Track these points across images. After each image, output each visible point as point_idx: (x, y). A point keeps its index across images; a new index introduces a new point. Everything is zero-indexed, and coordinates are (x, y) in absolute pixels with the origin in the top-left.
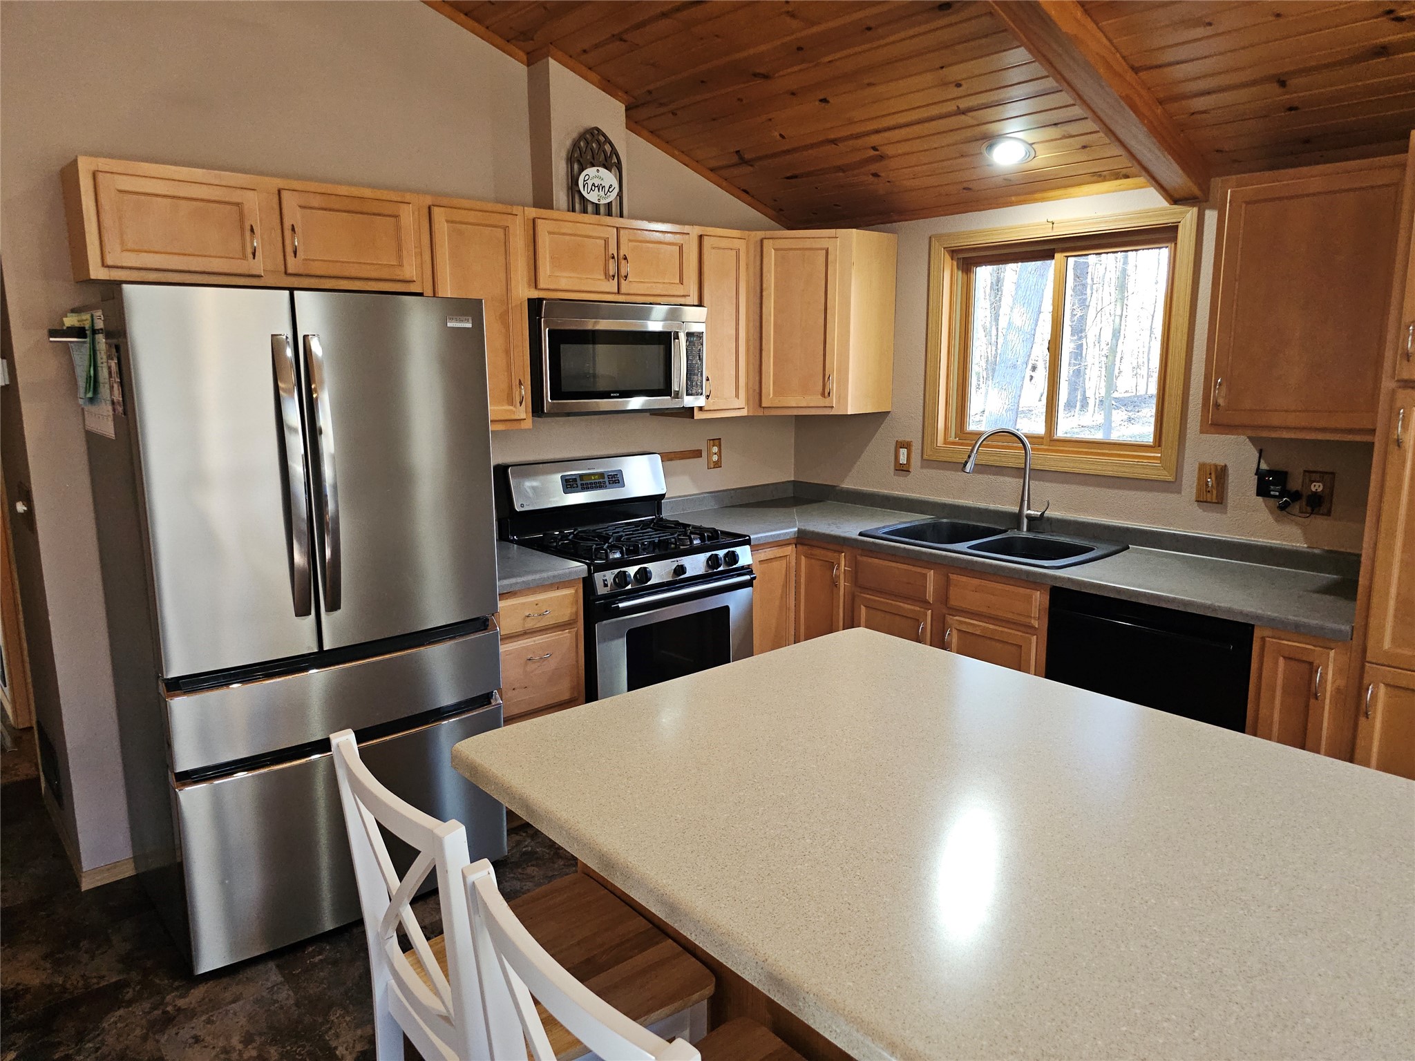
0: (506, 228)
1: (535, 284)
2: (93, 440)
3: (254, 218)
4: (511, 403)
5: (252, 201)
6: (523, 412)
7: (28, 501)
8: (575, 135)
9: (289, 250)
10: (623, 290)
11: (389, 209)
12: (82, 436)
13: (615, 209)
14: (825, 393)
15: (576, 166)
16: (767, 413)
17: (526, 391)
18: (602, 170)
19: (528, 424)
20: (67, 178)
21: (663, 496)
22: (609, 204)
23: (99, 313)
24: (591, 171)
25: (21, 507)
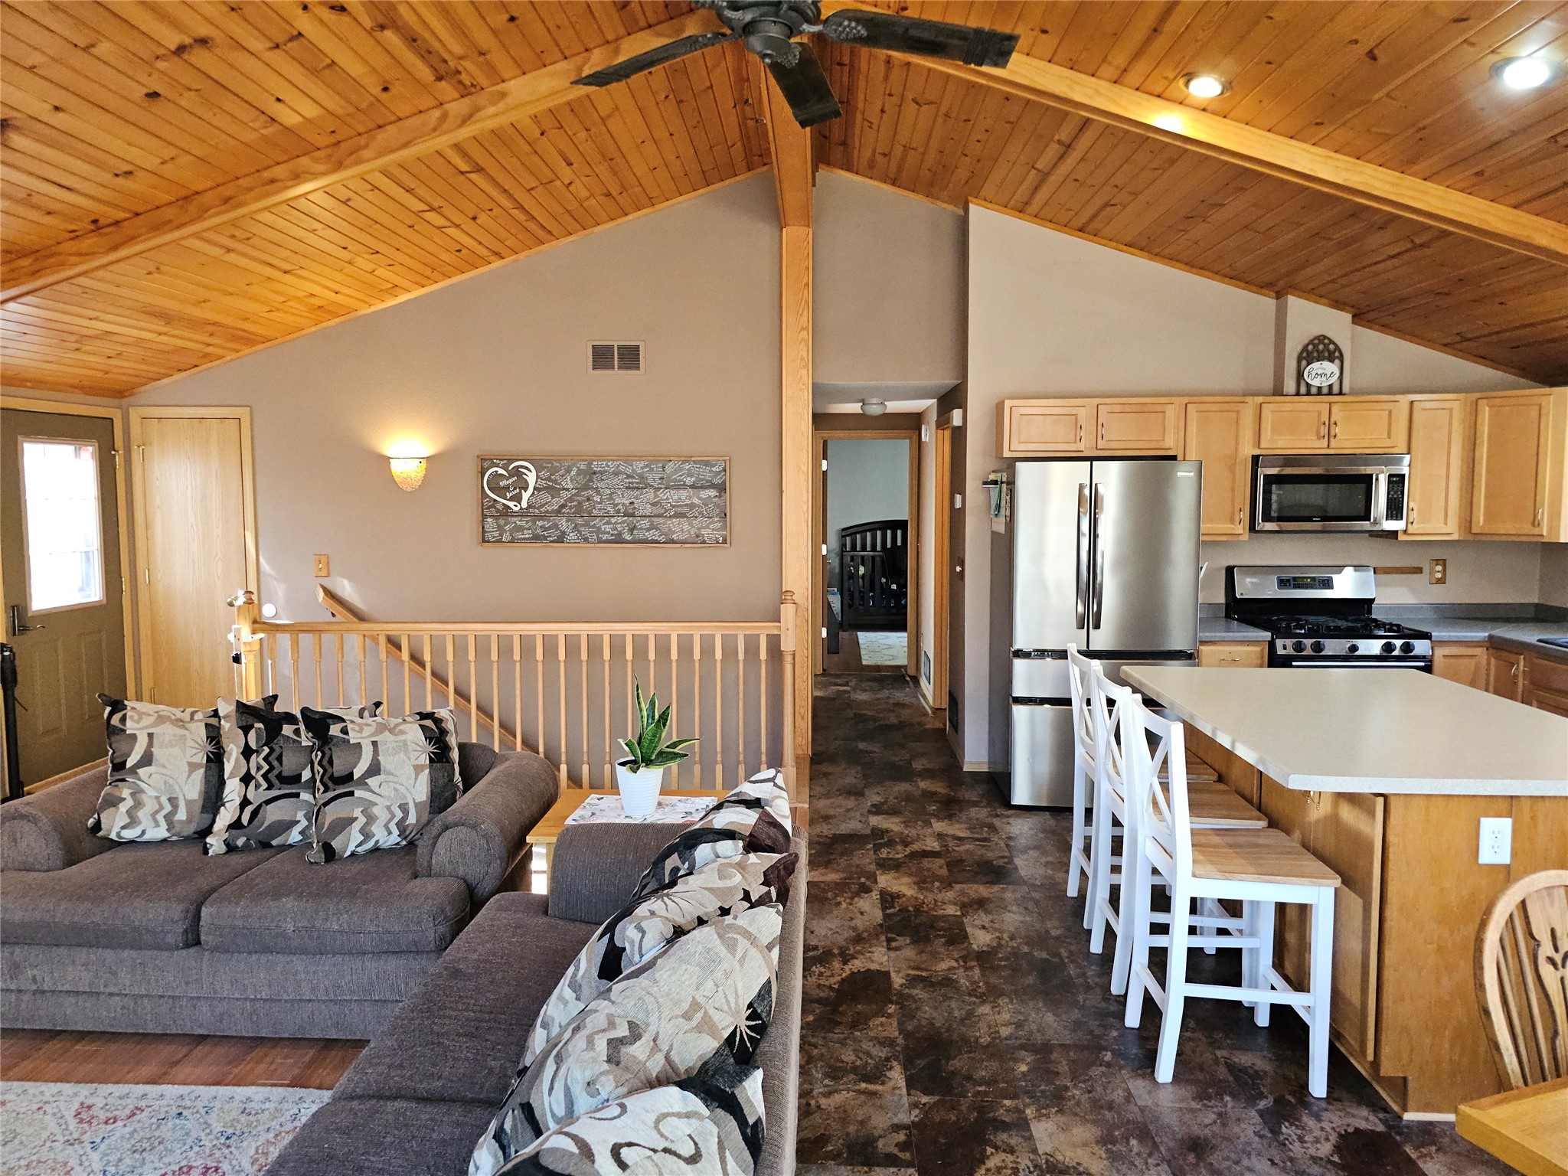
0: (1238, 412)
1: (1258, 443)
2: (994, 535)
3: (1082, 421)
4: (1232, 521)
5: (1082, 413)
6: (1241, 529)
7: (963, 565)
8: (1306, 342)
9: (1100, 436)
10: (1332, 446)
11: (1159, 408)
12: (989, 533)
13: (1336, 389)
14: (1535, 523)
15: (1304, 363)
16: (1478, 538)
17: (1245, 516)
18: (1326, 364)
19: (1246, 536)
20: (999, 408)
21: (1373, 600)
22: (1330, 386)
23: (1005, 474)
24: (1316, 365)
25: (958, 569)
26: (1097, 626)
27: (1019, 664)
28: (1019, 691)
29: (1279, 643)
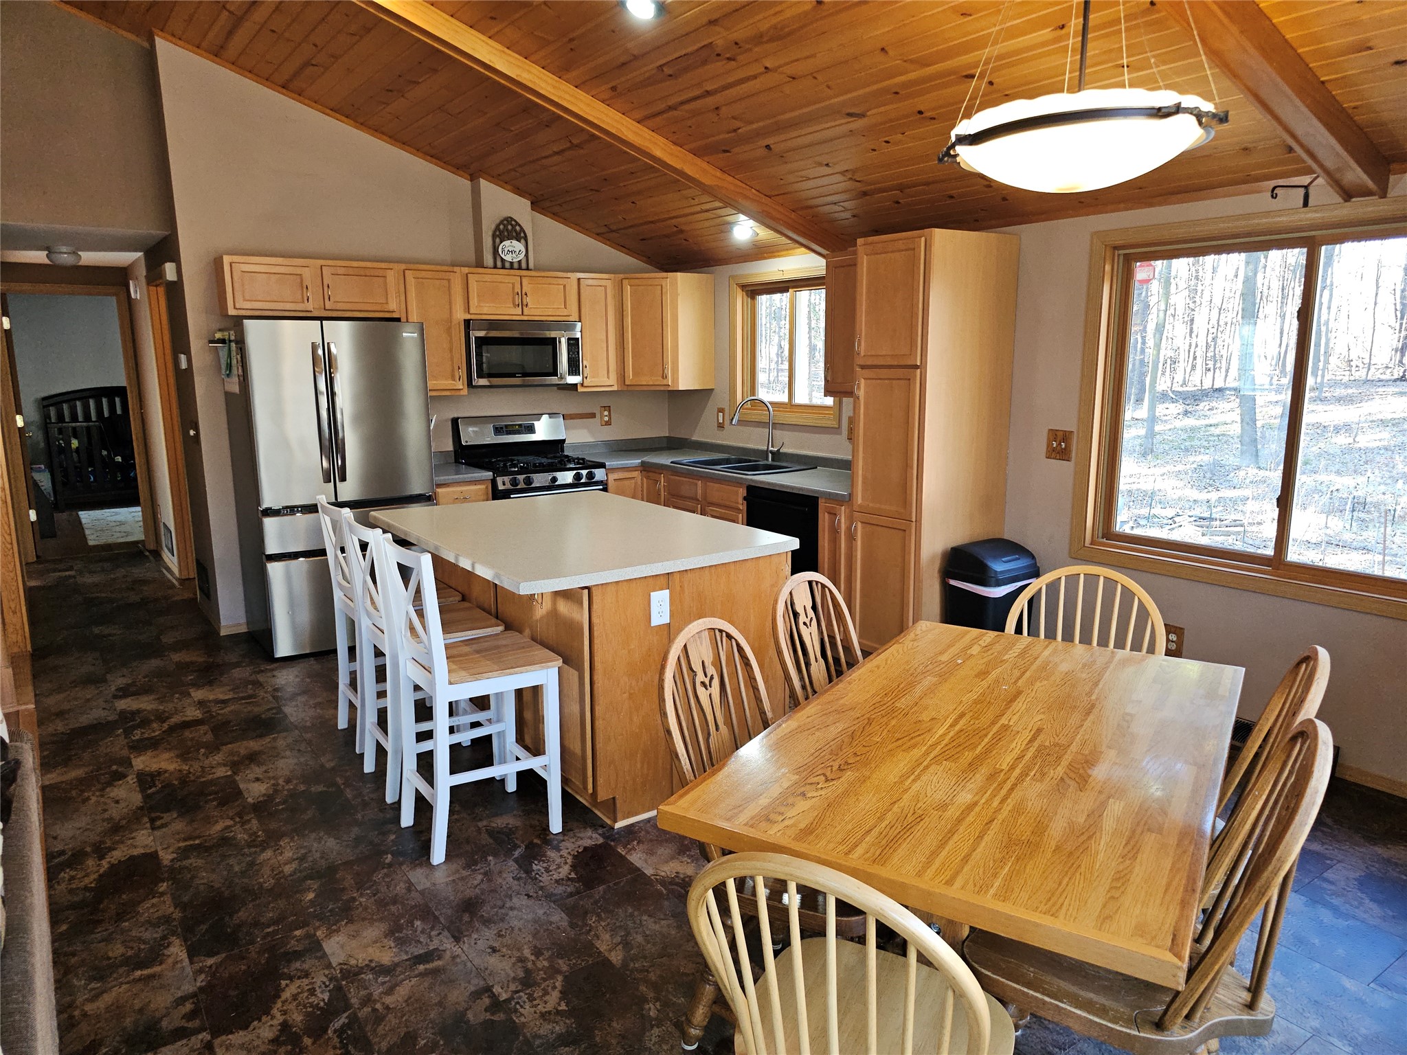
0: (449, 280)
1: (468, 310)
2: (228, 396)
3: (307, 282)
4: (453, 379)
5: (306, 273)
6: (461, 385)
7: (197, 429)
8: (498, 221)
9: (326, 297)
10: (525, 313)
11: (380, 273)
12: (222, 399)
13: (524, 265)
14: (664, 377)
15: (498, 240)
16: (630, 388)
17: (463, 372)
18: (515, 242)
19: (465, 392)
20: (217, 264)
21: (564, 440)
22: (520, 262)
23: (232, 332)
24: (507, 243)
25: (192, 433)
26: (343, 479)
27: (269, 523)
28: (271, 548)
29: (499, 480)
